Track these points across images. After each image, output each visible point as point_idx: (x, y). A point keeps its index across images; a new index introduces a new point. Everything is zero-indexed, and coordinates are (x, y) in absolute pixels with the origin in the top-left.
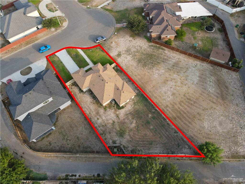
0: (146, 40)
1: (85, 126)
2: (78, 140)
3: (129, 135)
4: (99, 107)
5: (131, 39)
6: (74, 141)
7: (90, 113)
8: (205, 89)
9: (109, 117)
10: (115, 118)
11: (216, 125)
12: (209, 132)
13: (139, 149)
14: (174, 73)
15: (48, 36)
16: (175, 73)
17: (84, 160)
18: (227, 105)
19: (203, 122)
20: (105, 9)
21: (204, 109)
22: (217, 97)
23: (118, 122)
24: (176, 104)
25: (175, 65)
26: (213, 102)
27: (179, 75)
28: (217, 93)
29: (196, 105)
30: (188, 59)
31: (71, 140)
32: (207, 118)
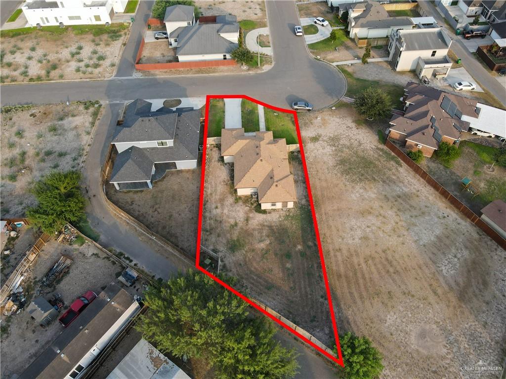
0: (377, 137)
1: (191, 207)
2: (169, 219)
3: (245, 256)
4: (231, 193)
5: (353, 125)
6: (162, 217)
7: (211, 194)
8: (434, 263)
9: (234, 214)
10: (242, 220)
11: (411, 331)
12: (388, 335)
13: (243, 284)
14: (391, 208)
15: (232, 74)
16: (393, 209)
17: (157, 249)
18: (463, 313)
19: (389, 312)
20: (342, 69)
21: (407, 291)
22: (451, 288)
23: (242, 229)
24: (357, 255)
25: (404, 197)
26: (435, 293)
27: (398, 215)
28: (455, 281)
29: (396, 277)
30: (435, 200)
31: (160, 214)
32: (402, 309)
